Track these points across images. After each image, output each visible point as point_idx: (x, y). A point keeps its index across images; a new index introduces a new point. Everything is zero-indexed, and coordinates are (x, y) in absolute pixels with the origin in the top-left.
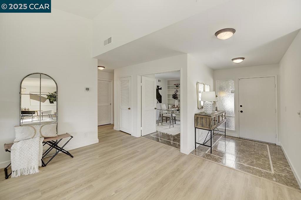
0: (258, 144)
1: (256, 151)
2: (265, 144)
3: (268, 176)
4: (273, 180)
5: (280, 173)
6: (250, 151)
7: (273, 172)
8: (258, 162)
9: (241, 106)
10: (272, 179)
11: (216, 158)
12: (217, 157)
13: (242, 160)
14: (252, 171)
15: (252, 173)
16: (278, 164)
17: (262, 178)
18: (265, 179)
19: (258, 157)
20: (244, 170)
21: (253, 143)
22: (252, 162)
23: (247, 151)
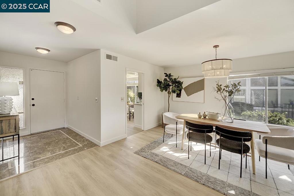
0: (54, 132)
1: (58, 138)
2: (57, 131)
3: (81, 149)
4: (86, 150)
5: (84, 144)
6: (54, 141)
7: (81, 145)
8: (67, 145)
9: (33, 99)
10: (84, 149)
11: (31, 165)
12: (30, 163)
13: (56, 151)
14: (71, 153)
15: (72, 154)
16: (78, 139)
17: (80, 153)
18: (82, 152)
19: (63, 141)
20: (65, 156)
21: (49, 133)
22: (64, 147)
23: (52, 142)
